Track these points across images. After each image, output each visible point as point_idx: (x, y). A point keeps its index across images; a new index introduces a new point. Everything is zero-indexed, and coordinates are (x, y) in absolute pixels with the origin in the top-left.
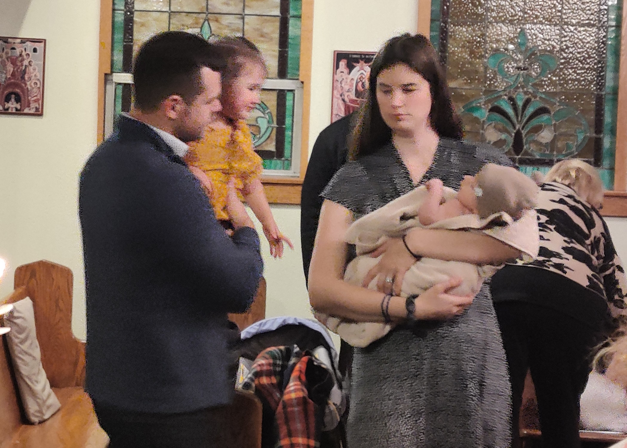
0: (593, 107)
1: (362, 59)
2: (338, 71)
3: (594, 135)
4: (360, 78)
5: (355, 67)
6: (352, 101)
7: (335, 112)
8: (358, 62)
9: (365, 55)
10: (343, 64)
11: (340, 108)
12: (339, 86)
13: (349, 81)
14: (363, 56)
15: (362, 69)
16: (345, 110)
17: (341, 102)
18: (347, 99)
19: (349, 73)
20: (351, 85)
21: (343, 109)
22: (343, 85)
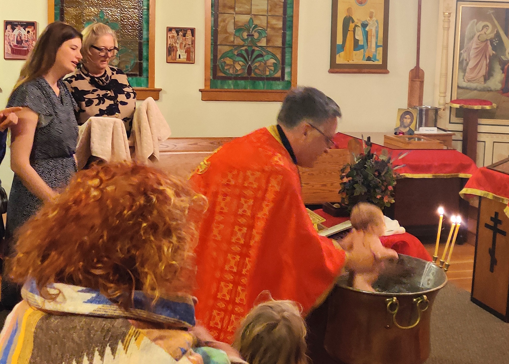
0: (137, 48)
1: (19, 24)
2: (7, 30)
3: (139, 61)
4: (19, 34)
5: (15, 28)
6: (15, 46)
7: (6, 51)
8: (17, 26)
9: (21, 22)
10: (9, 27)
11: (8, 50)
12: (8, 38)
13: (13, 36)
14: (20, 23)
15: (19, 29)
16: (11, 50)
17: (9, 47)
18: (12, 45)
19: (13, 32)
20: (14, 38)
21: (10, 50)
22: (10, 38)
